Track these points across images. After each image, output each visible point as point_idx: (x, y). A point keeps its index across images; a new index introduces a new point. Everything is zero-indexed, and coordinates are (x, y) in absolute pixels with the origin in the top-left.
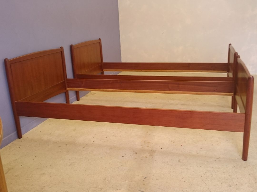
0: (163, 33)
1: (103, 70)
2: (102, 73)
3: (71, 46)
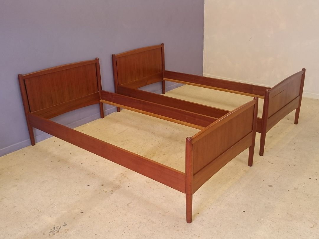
0: (251, 38)
1: (163, 79)
2: (162, 81)
3: (112, 55)
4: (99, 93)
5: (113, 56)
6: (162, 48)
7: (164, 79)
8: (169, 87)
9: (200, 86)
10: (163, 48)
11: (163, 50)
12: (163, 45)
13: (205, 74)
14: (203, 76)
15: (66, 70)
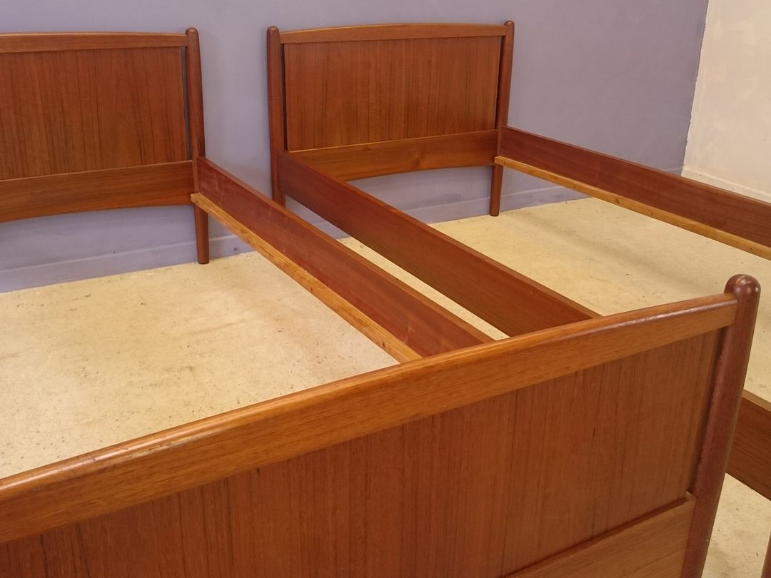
1: (493, 159)
2: (493, 167)
3: (268, 31)
4: (190, 166)
5: (272, 36)
6: (504, 37)
7: (500, 159)
8: (520, 193)
9: (617, 202)
10: (507, 40)
11: (506, 48)
12: (510, 26)
13: (692, 171)
14: (683, 175)
15: (40, 52)
